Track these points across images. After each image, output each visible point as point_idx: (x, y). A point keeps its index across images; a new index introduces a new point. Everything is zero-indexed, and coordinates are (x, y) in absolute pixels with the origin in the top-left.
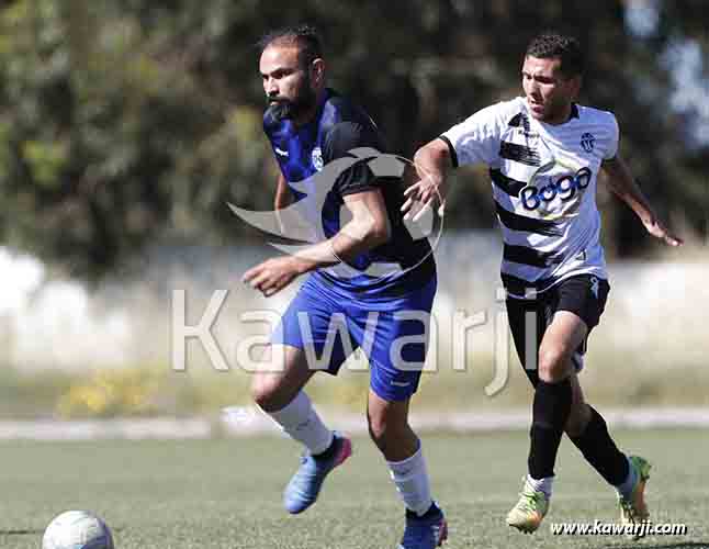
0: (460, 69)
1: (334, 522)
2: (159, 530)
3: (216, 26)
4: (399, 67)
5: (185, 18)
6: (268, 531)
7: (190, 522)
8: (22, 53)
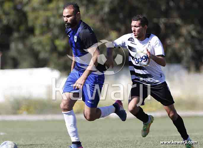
0: (171, 21)
1: (138, 141)
2: (90, 143)
3: (106, 9)
4: (155, 20)
5: (98, 7)
6: (120, 143)
7: (99, 141)
8: (54, 16)
